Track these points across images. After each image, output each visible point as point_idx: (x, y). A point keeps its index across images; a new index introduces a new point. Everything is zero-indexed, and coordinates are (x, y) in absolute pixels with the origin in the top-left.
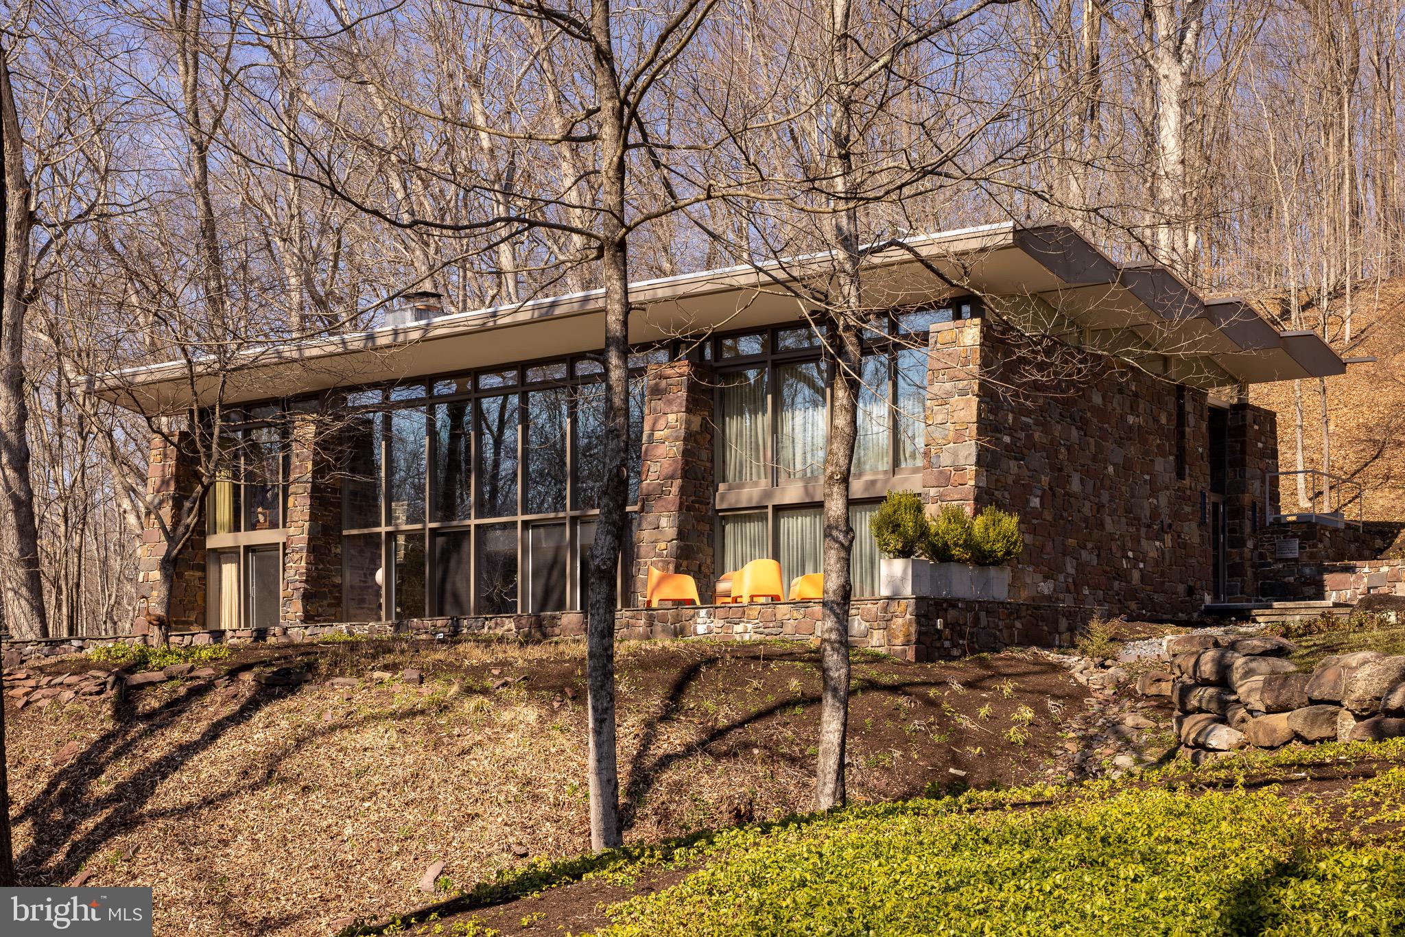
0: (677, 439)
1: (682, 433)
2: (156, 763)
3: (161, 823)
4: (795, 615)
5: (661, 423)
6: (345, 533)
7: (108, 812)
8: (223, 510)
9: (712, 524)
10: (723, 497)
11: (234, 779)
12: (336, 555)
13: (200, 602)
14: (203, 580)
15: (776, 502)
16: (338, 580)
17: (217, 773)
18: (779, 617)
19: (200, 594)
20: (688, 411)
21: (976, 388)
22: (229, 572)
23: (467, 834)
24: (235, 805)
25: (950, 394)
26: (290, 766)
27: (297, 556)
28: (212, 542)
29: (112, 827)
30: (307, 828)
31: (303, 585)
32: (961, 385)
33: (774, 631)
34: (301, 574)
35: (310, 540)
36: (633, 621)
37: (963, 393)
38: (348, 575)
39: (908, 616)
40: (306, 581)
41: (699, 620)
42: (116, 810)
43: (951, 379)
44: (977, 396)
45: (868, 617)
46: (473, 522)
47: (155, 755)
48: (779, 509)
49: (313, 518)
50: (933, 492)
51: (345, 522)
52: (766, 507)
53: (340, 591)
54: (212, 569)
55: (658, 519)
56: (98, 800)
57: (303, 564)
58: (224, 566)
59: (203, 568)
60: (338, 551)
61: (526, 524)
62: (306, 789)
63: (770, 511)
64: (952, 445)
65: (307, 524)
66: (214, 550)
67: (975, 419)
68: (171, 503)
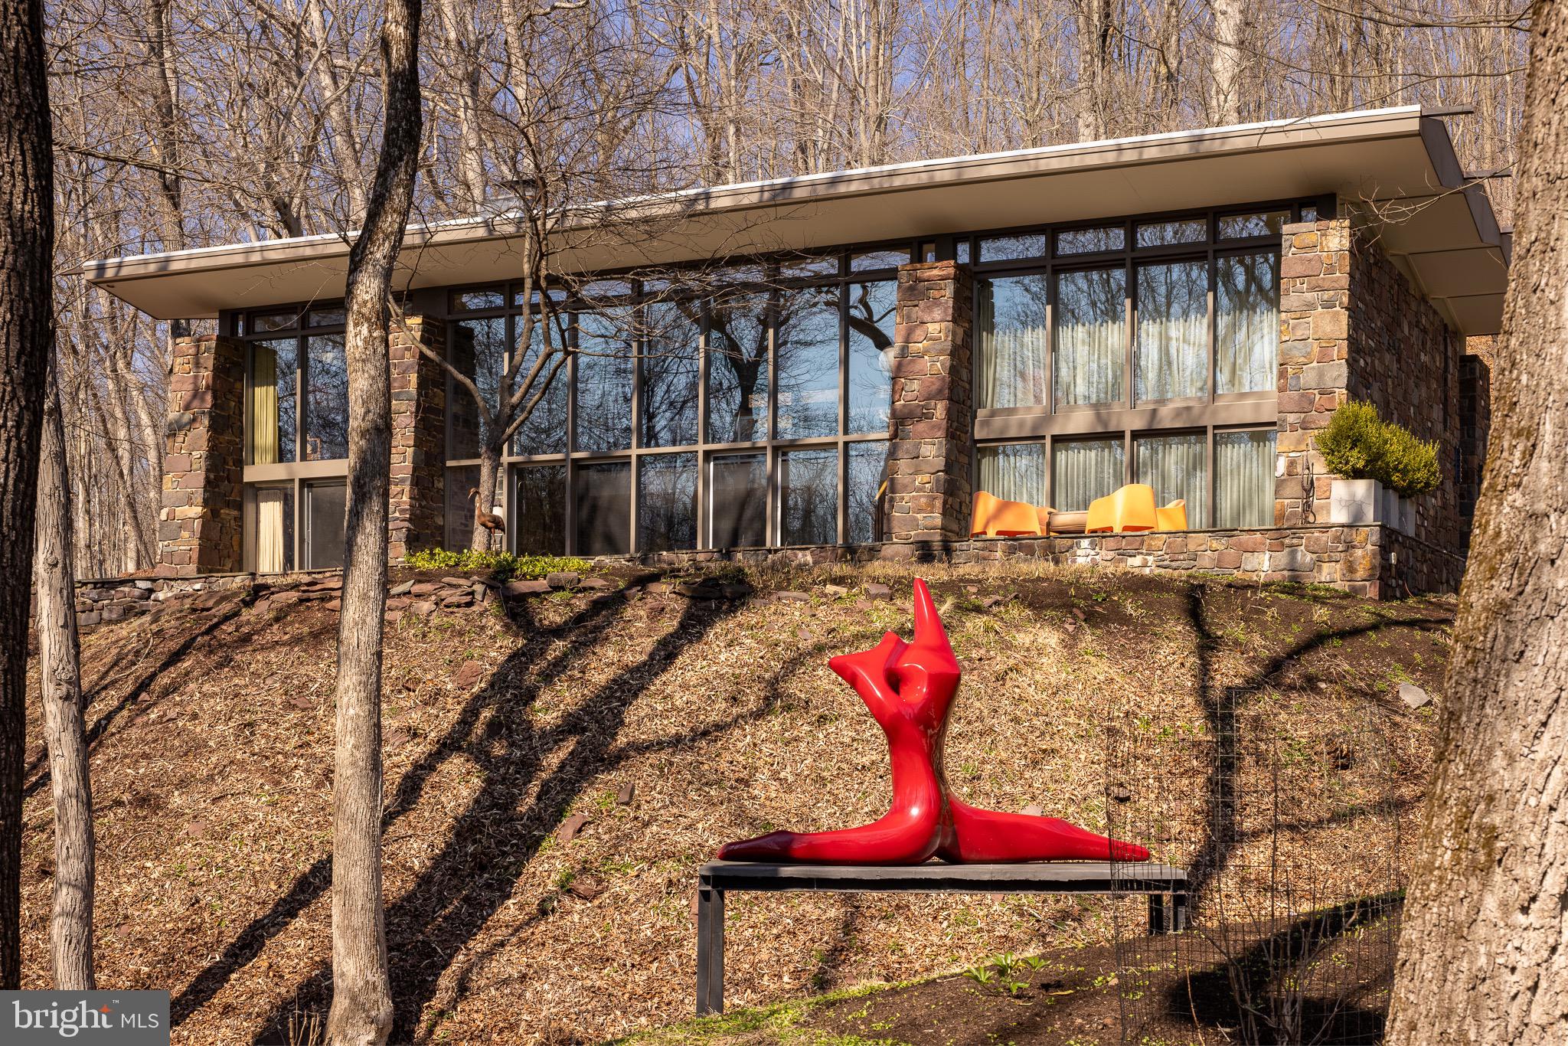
0: (941, 353)
1: (948, 345)
2: (605, 688)
3: (652, 758)
4: (1215, 545)
5: (919, 334)
6: (449, 463)
7: (570, 745)
8: (265, 434)
9: (970, 457)
10: (985, 423)
11: (724, 705)
12: (439, 490)
13: (236, 548)
14: (240, 520)
15: (1057, 431)
16: (440, 521)
17: (694, 698)
18: (1192, 547)
19: (236, 538)
20: (954, 321)
21: (1345, 300)
22: (270, 514)
23: (1047, 774)
24: (741, 739)
25: (1311, 306)
26: (794, 687)
27: (398, 488)
28: (250, 474)
29: (585, 762)
30: (844, 766)
31: (407, 524)
32: (1326, 296)
33: (1185, 564)
34: (402, 511)
35: (415, 469)
36: (986, 553)
37: (1328, 305)
38: (450, 518)
39: (1369, 547)
40: (410, 520)
41: (1079, 552)
42: (578, 742)
43: (1312, 289)
44: (1347, 309)
45: (1316, 548)
46: (634, 452)
47: (600, 677)
48: (1061, 440)
49: (418, 444)
50: (1291, 418)
51: (448, 452)
52: (1043, 437)
53: (442, 535)
54: (249, 508)
55: (918, 446)
56: (544, 734)
57: (405, 498)
58: (263, 505)
59: (240, 507)
60: (441, 485)
61: (707, 454)
62: (822, 719)
63: (1048, 442)
64: (1315, 364)
65: (410, 451)
66: (252, 484)
67: (1345, 336)
68: (206, 422)
